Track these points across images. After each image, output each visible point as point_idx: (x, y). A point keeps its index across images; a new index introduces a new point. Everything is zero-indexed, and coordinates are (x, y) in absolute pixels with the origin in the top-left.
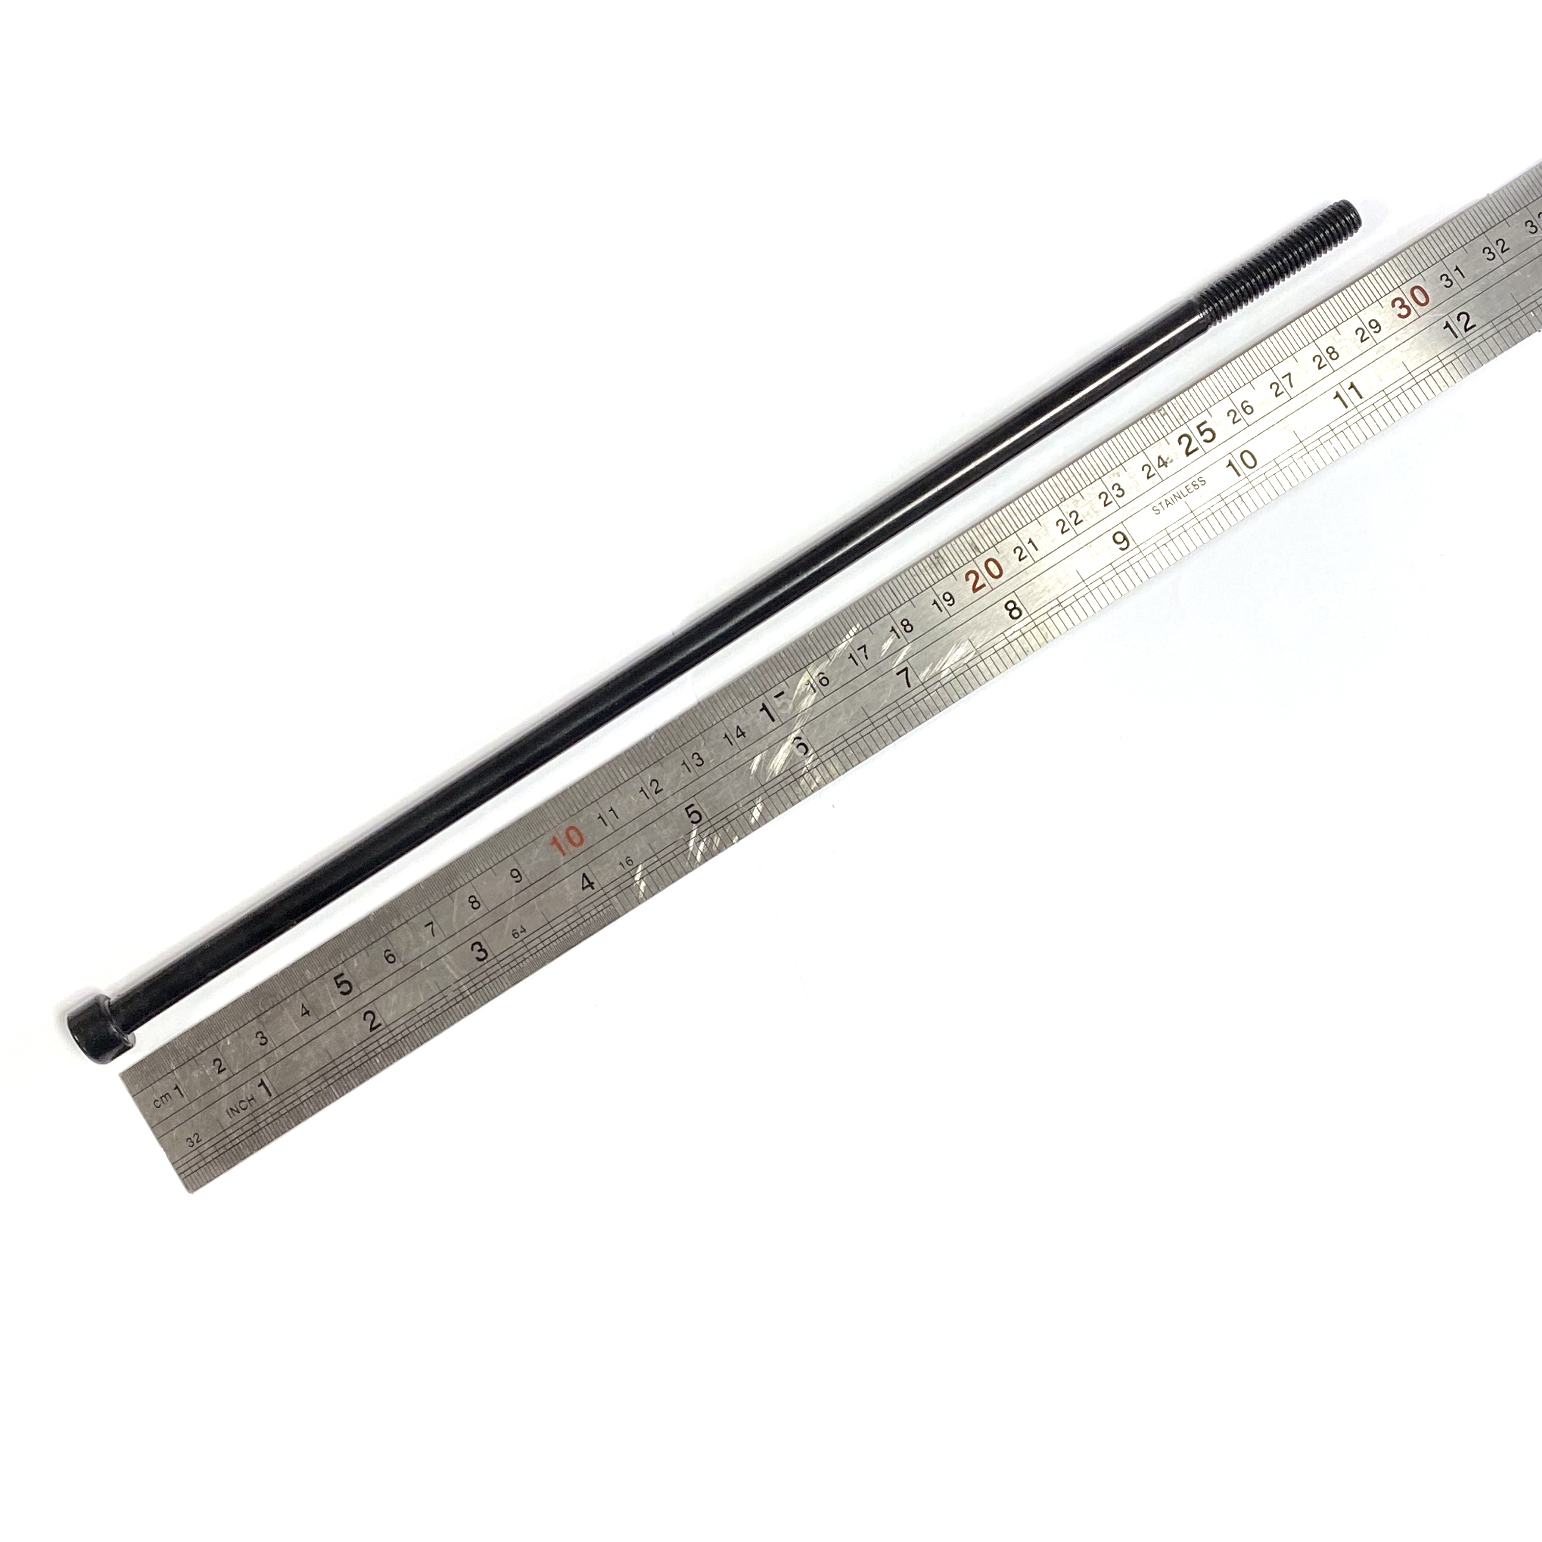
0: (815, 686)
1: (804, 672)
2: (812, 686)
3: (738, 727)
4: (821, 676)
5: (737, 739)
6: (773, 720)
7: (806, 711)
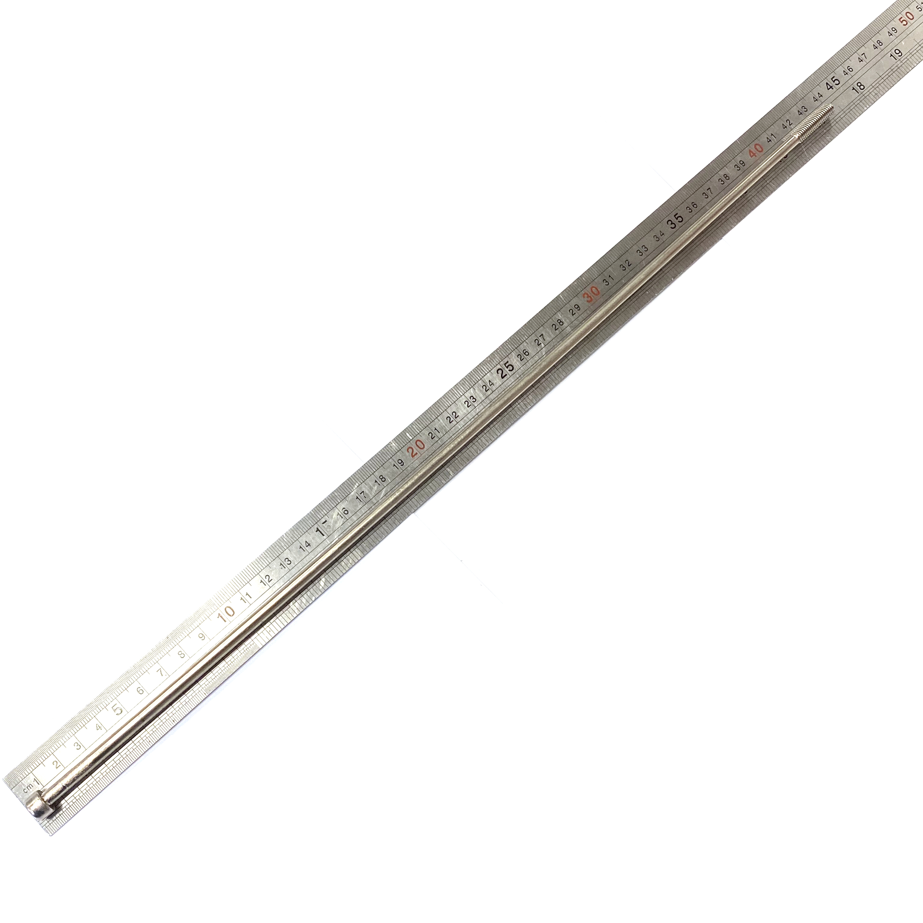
0: (342, 516)
1: (335, 509)
2: (340, 515)
3: (306, 542)
4: (344, 510)
5: (307, 548)
6: (323, 535)
7: (339, 528)
